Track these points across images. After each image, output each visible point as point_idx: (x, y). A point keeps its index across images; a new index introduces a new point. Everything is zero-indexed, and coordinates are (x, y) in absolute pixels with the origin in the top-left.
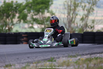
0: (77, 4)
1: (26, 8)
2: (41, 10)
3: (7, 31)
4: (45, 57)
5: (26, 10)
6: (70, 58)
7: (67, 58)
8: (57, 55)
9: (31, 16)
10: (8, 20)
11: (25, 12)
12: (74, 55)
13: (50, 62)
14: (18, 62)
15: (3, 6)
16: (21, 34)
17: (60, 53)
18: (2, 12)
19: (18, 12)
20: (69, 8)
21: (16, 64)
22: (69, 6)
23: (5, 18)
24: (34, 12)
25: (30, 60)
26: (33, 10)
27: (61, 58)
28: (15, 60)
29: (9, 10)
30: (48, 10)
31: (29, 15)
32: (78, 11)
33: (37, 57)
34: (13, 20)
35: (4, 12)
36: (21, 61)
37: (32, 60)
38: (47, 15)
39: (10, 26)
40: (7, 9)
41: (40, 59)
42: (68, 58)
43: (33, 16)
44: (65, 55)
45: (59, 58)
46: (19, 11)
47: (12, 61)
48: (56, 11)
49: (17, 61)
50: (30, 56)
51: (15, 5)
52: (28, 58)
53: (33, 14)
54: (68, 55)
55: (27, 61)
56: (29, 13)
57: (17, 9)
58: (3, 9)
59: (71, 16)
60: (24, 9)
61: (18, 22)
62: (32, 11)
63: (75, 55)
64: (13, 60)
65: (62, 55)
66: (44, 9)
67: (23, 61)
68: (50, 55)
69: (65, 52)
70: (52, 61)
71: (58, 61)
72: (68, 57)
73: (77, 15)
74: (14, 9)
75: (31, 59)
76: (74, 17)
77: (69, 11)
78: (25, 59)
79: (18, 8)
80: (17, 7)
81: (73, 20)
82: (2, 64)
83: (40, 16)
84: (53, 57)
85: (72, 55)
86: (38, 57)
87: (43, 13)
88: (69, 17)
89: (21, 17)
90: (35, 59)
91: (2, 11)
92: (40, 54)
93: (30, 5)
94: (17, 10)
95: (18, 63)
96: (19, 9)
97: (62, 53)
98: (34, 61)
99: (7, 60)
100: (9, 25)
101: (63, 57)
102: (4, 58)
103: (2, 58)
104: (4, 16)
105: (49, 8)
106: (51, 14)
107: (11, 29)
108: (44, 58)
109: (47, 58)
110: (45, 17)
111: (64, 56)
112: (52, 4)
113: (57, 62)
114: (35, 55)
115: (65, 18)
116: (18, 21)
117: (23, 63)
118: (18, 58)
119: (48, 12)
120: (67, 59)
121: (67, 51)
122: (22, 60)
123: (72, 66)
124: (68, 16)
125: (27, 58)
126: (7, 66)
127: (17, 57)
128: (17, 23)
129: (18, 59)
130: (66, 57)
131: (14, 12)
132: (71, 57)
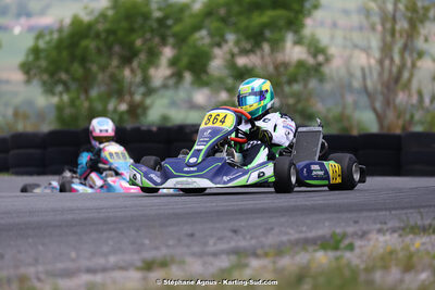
0: (421, 12)
1: (207, 22)
2: (268, 34)
3: (126, 117)
4: (304, 229)
5: (204, 33)
6: (411, 236)
7: (396, 235)
8: (356, 222)
9: (228, 57)
10: (127, 73)
11: (202, 38)
12: (427, 222)
13: (331, 254)
14: (196, 249)
15: (110, 13)
16: (188, 131)
17: (365, 214)
18: (106, 40)
19: (171, 40)
20: (388, 26)
21: (189, 259)
22: (389, 20)
23: (115, 62)
24: (237, 43)
25: (243, 243)
26: (237, 31)
27: (373, 236)
28: (179, 240)
29: (132, 30)
30: (297, 32)
31: (217, 51)
32: (426, 40)
33: (272, 229)
34: (152, 71)
35: (111, 38)
36: (206, 244)
37: (253, 242)
38: (294, 52)
39: (138, 98)
40: (125, 24)
41: (285, 238)
42: (400, 236)
43: (233, 55)
44: (390, 225)
45: (363, 235)
46: (174, 35)
47: (168, 246)
48: (332, 38)
49: (188, 246)
50: (243, 224)
51: (160, 9)
52: (235, 232)
53: (236, 50)
54: (402, 225)
55: (233, 244)
56: (219, 45)
57: (169, 27)
58: (107, 26)
59: (397, 59)
60: (197, 28)
61: (171, 82)
62: (231, 37)
63: (430, 225)
64: (171, 243)
65: (375, 223)
66: (280, 29)
67: (215, 244)
68: (327, 224)
69: (386, 209)
70: (336, 248)
71: (361, 247)
72: (401, 232)
73: (421, 55)
74: (155, 25)
75: (248, 237)
76: (409, 63)
77: (389, 38)
78: (220, 239)
79: (170, 22)
80: (166, 17)
81: (406, 75)
82: (127, 258)
83: (263, 58)
84: (338, 230)
85: (419, 223)
86: (276, 230)
87: (276, 45)
88: (387, 63)
89: (185, 61)
90: (263, 239)
91: (103, 36)
92: (283, 220)
93: (222, 12)
94: (169, 32)
95: (194, 254)
96: (177, 28)
97: (374, 214)
98: (262, 247)
99: (147, 242)
100: (132, 94)
101: (380, 231)
102: (133, 232)
103: (122, 232)
104: (110, 56)
105: (302, 26)
106: (312, 50)
107: (139, 111)
108: (303, 235)
109: (312, 234)
110: (285, 65)
111: (385, 227)
112: (316, 7)
113: (357, 251)
114: (259, 221)
115: (370, 68)
116: (172, 75)
117: (215, 255)
118: (189, 232)
119: (298, 42)
120: (400, 240)
121: (395, 209)
122: (211, 242)
123: (423, 271)
124: (381, 62)
125: (229, 234)
126: (149, 266)
127: (188, 229)
128: (165, 86)
129: (192, 235)
130: (394, 231)
131: (157, 40)
132: (415, 234)
